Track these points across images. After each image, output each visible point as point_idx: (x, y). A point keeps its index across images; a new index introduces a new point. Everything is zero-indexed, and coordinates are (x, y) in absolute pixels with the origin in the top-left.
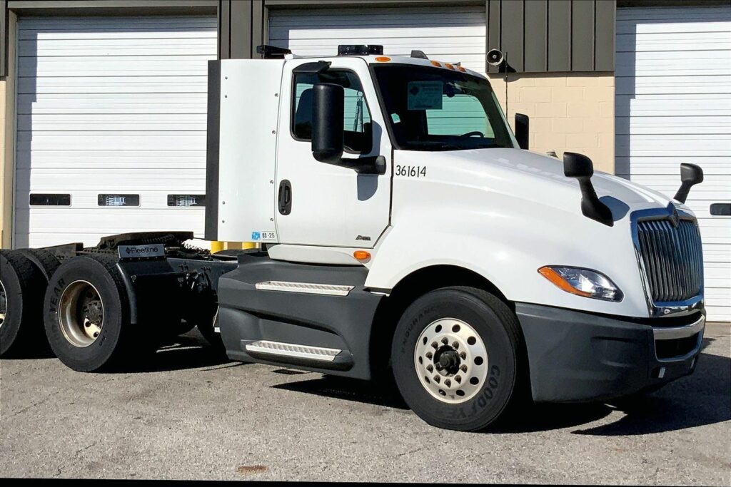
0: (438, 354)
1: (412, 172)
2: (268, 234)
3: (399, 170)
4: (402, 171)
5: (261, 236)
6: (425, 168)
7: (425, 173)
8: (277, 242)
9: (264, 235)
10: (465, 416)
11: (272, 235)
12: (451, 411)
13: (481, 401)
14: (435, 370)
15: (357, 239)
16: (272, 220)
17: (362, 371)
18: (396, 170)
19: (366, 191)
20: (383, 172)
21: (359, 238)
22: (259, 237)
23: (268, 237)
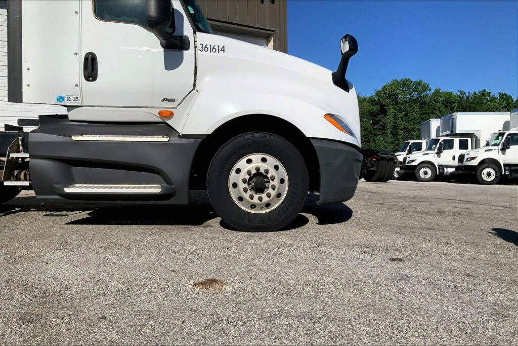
0: (250, 179)
1: (213, 49)
2: (72, 98)
3: (202, 47)
4: (204, 48)
5: (66, 99)
6: (224, 47)
7: (224, 51)
8: (80, 105)
9: (69, 99)
10: (272, 221)
11: (76, 99)
12: (262, 219)
13: (285, 209)
14: (249, 191)
15: (163, 100)
16: (77, 85)
17: (181, 199)
18: (199, 47)
19: (172, 63)
20: (188, 49)
21: (165, 100)
22: (63, 100)
23: (72, 101)
